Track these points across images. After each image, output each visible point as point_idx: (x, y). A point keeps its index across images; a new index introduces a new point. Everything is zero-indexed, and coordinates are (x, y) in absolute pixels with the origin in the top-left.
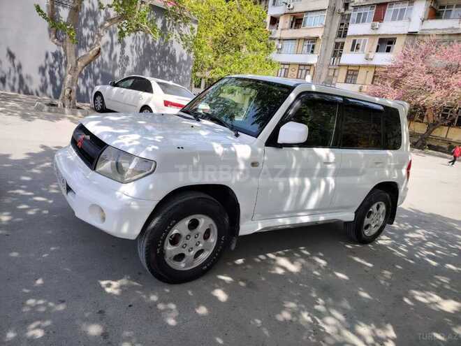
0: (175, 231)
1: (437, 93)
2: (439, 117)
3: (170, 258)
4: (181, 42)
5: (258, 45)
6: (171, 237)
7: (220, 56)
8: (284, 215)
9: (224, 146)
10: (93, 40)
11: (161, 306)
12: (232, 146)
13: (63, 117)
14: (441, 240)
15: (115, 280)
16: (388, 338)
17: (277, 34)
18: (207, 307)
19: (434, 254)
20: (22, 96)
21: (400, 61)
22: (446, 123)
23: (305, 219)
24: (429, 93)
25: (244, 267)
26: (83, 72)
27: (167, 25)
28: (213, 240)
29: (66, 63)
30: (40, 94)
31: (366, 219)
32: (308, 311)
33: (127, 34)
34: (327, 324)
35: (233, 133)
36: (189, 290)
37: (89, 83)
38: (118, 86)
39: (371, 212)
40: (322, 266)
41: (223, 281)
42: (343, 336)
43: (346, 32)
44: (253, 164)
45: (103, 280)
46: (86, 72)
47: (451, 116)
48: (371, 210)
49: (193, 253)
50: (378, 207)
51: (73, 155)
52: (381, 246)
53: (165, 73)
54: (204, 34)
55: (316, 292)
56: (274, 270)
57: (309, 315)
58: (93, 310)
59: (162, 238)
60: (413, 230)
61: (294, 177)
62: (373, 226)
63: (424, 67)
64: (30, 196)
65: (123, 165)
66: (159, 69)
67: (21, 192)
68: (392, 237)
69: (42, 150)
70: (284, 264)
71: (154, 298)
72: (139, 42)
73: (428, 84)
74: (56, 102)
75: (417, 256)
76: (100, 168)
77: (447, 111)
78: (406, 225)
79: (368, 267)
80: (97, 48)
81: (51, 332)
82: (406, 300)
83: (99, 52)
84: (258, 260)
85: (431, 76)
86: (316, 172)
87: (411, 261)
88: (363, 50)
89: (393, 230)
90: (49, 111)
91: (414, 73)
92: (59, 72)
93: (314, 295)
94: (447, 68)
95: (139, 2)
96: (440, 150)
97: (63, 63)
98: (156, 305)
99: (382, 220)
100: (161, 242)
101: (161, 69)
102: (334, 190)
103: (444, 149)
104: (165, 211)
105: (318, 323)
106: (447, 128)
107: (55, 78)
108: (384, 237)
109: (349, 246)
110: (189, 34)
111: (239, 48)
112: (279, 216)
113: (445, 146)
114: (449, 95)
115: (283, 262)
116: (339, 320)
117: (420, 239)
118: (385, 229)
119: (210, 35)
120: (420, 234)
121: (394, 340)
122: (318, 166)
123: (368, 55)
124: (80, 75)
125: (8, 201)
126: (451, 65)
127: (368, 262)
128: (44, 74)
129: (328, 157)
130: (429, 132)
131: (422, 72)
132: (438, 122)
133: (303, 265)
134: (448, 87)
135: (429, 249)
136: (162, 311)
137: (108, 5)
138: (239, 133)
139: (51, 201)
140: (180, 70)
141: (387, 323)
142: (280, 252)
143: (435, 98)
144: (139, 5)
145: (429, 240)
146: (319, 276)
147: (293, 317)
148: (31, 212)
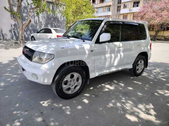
0: (65, 80)
1: (158, 19)
2: (159, 28)
3: (65, 90)
4: (60, 13)
5: (89, 11)
6: (64, 82)
7: (76, 17)
8: (106, 69)
9: (79, 45)
10: (28, 17)
11: (64, 108)
12: (82, 45)
13: (20, 47)
14: (166, 71)
15: (46, 101)
16: (150, 108)
17: (96, 6)
18: (81, 106)
19: (164, 77)
20: (5, 41)
21: (143, 9)
22: (162, 30)
23: (114, 70)
24: (155, 20)
25: (93, 90)
26: (26, 30)
27: (54, 8)
28: (80, 81)
29: (19, 27)
30: (11, 40)
31: (137, 67)
32: (119, 102)
33: (39, 13)
34: (127, 106)
35: (82, 41)
36: (74, 101)
37: (29, 33)
38: (39, 33)
39: (138, 64)
40: (122, 86)
41: (86, 96)
42: (133, 110)
43: (121, 1)
44: (92, 51)
45: (41, 101)
46: (27, 29)
47: (164, 27)
48: (138, 63)
49: (73, 87)
50: (141, 62)
51: (24, 57)
52: (144, 76)
53: (56, 26)
54: (68, 10)
55: (122, 96)
56: (105, 90)
57: (120, 104)
58: (38, 112)
59: (61, 83)
60: (155, 69)
61: (107, 54)
62: (140, 69)
63: (151, 10)
64: (11, 75)
65: (42, 58)
66: (53, 24)
67: (7, 74)
68: (148, 73)
69: (14, 59)
70: (108, 87)
71: (61, 105)
72: (45, 15)
73: (154, 16)
74: (17, 42)
75: (158, 78)
76: (34, 60)
77: (162, 25)
78: (152, 68)
79: (140, 84)
80: (29, 20)
81: (23, 122)
82: (156, 94)
83: (30, 21)
84: (99, 87)
85: (154, 13)
86: (116, 51)
87: (156, 80)
88: (128, 7)
89: (148, 70)
90: (15, 45)
91: (148, 13)
92: (17, 31)
93: (121, 97)
94: (160, 9)
95: (42, 1)
96: (161, 40)
97: (18, 27)
98: (62, 108)
99: (143, 67)
100: (60, 84)
101: (54, 24)
102: (123, 58)
103: (163, 39)
104: (60, 73)
105: (124, 106)
106: (163, 31)
107: (16, 33)
108: (144, 73)
109: (132, 78)
110: (63, 10)
111: (82, 13)
112: (104, 70)
113: (163, 38)
114: (162, 19)
115: (108, 86)
116: (131, 104)
117: (158, 72)
118: (145, 70)
119: (71, 10)
120: (158, 70)
121: (153, 109)
122: (116, 49)
123: (130, 9)
124: (25, 31)
125: (3, 78)
126: (162, 8)
127: (140, 82)
128: (11, 33)
129: (119, 45)
130: (156, 34)
131: (151, 12)
132: (159, 30)
133: (115, 87)
134: (162, 16)
135: (162, 75)
136: (64, 110)
137: (31, 3)
138: (85, 40)
139: (19, 76)
140: (61, 24)
141: (149, 103)
142: (106, 83)
143: (157, 21)
144: (42, 2)
145: (162, 72)
146: (121, 90)
147: (114, 105)
148: (12, 81)
